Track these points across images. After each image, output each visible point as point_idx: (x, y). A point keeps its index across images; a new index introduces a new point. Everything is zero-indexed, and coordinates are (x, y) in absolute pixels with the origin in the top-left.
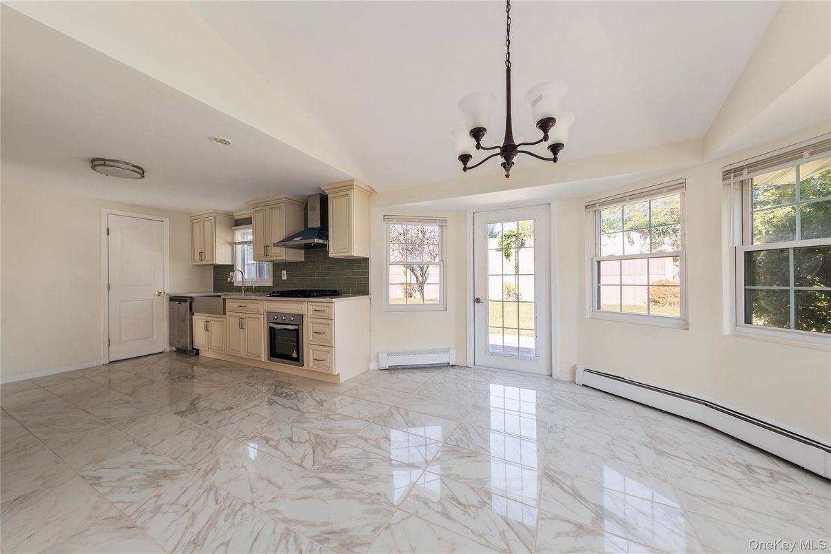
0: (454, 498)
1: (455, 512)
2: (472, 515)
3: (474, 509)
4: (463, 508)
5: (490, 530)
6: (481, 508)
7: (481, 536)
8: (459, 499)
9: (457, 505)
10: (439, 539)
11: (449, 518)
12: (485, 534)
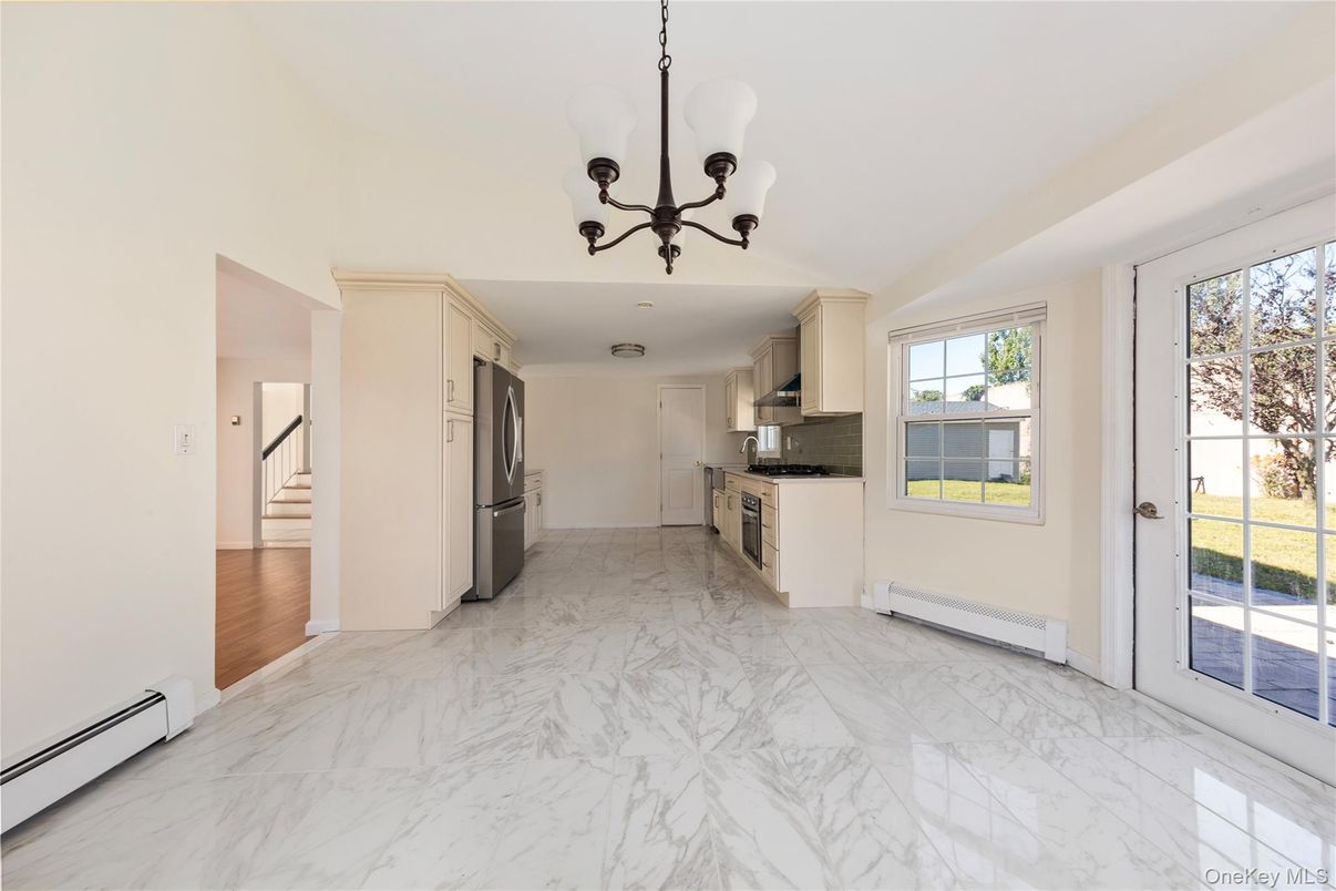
0: (667, 805)
1: (644, 814)
2: (652, 835)
3: (663, 834)
4: (656, 819)
5: (635, 868)
6: (671, 843)
7: (617, 858)
8: (669, 812)
9: (659, 810)
10: (590, 813)
11: (629, 812)
12: (623, 863)
